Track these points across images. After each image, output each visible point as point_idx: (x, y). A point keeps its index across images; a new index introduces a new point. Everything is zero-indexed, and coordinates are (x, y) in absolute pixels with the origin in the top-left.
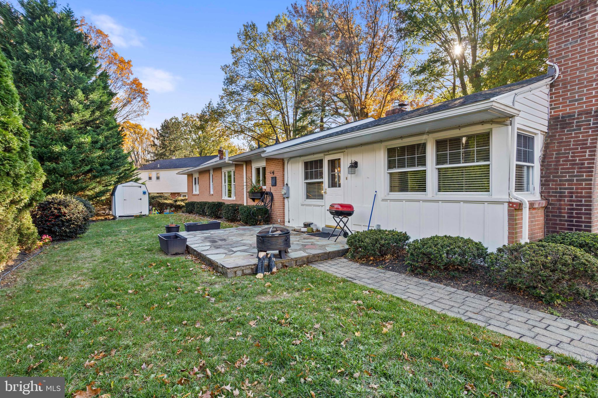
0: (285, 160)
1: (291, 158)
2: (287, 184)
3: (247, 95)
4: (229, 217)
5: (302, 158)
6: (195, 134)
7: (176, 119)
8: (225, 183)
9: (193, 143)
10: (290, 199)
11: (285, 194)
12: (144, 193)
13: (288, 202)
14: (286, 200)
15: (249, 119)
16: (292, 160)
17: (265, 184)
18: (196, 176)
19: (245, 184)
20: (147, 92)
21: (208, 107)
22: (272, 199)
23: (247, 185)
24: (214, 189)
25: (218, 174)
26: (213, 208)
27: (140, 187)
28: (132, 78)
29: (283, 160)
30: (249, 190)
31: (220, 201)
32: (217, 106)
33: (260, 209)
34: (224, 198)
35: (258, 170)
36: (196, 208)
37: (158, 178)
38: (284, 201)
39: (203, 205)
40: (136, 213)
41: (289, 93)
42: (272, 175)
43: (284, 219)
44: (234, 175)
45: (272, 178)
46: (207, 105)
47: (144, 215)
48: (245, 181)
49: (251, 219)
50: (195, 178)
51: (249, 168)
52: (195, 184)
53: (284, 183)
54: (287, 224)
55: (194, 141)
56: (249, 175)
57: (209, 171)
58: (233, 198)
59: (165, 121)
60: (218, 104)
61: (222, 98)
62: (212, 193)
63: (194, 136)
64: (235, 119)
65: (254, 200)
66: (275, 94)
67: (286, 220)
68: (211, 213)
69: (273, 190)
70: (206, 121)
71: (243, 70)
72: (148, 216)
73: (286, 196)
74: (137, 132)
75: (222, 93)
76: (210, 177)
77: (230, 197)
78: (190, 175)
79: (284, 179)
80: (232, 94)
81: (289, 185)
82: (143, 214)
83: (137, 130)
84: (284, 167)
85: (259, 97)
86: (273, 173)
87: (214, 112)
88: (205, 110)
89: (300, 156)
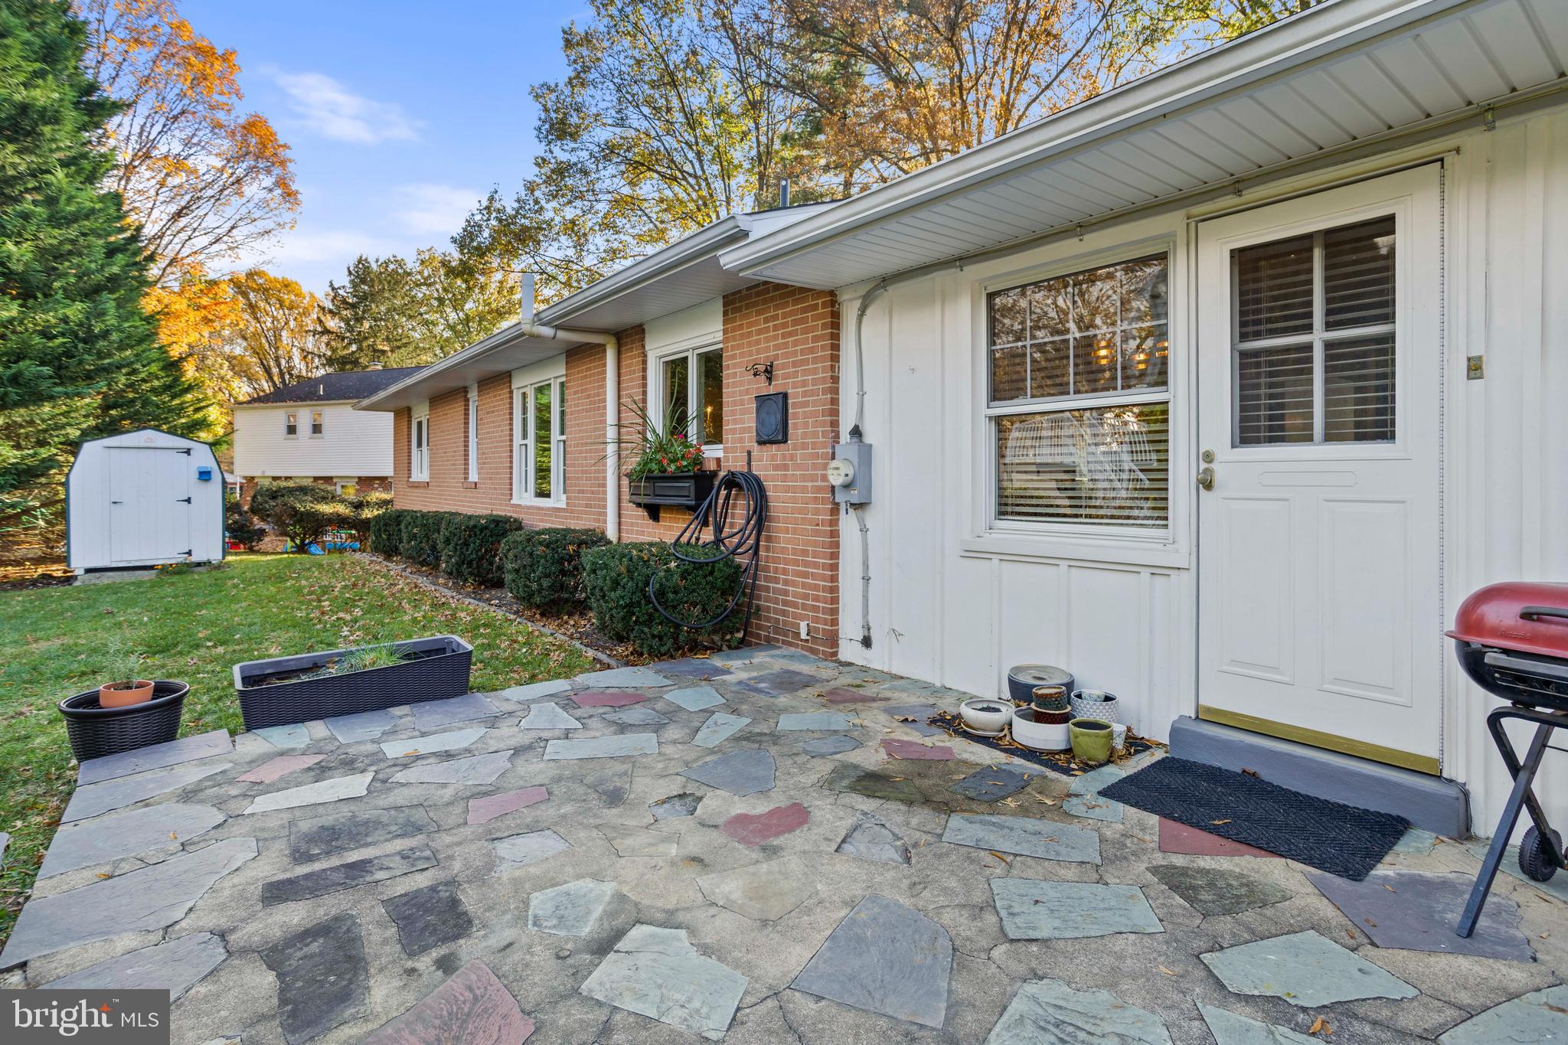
0: (843, 297)
1: (886, 281)
2: (856, 432)
3: (610, 179)
4: (531, 595)
5: (975, 272)
6: (455, 309)
7: (400, 263)
8: (525, 436)
9: (447, 334)
10: (871, 517)
11: (847, 486)
12: (205, 476)
13: (864, 530)
14: (848, 523)
15: (613, 254)
16: (894, 290)
17: (715, 433)
18: (421, 413)
19: (611, 433)
20: (289, 154)
21: (488, 208)
22: (761, 515)
23: (619, 441)
24: (481, 464)
25: (496, 399)
26: (466, 544)
27: (188, 452)
28: (241, 113)
29: (831, 298)
30: (632, 463)
31: (500, 511)
32: (516, 205)
33: (699, 566)
34: (523, 498)
35: (676, 369)
36: (405, 538)
37: (317, 429)
38: (834, 523)
39: (430, 523)
40: (167, 554)
41: (739, 179)
42: (762, 387)
43: (835, 622)
44: (562, 401)
45: (761, 400)
46: (485, 203)
47: (199, 564)
48: (611, 417)
49: (650, 621)
50: (420, 424)
51: (631, 361)
52: (420, 444)
53: (835, 424)
54: (849, 651)
55: (452, 328)
56: (632, 389)
57: (465, 390)
58: (558, 500)
59: (360, 261)
60: (518, 201)
61: (531, 187)
62: (473, 477)
63: (453, 316)
64: (571, 252)
65: (654, 512)
66: (696, 177)
67: (849, 628)
68: (459, 564)
69: (765, 464)
70: (481, 252)
71: (600, 99)
72: (219, 567)
73: (854, 496)
74: (287, 303)
75: (532, 173)
76: (467, 414)
77: (543, 494)
78: (403, 414)
79: (835, 401)
80: (562, 171)
81: (869, 438)
82: (195, 558)
83: (287, 298)
84: (835, 337)
85: (649, 188)
86: (769, 373)
87: (506, 224)
88: (478, 218)
89: (960, 260)
